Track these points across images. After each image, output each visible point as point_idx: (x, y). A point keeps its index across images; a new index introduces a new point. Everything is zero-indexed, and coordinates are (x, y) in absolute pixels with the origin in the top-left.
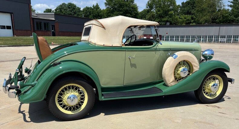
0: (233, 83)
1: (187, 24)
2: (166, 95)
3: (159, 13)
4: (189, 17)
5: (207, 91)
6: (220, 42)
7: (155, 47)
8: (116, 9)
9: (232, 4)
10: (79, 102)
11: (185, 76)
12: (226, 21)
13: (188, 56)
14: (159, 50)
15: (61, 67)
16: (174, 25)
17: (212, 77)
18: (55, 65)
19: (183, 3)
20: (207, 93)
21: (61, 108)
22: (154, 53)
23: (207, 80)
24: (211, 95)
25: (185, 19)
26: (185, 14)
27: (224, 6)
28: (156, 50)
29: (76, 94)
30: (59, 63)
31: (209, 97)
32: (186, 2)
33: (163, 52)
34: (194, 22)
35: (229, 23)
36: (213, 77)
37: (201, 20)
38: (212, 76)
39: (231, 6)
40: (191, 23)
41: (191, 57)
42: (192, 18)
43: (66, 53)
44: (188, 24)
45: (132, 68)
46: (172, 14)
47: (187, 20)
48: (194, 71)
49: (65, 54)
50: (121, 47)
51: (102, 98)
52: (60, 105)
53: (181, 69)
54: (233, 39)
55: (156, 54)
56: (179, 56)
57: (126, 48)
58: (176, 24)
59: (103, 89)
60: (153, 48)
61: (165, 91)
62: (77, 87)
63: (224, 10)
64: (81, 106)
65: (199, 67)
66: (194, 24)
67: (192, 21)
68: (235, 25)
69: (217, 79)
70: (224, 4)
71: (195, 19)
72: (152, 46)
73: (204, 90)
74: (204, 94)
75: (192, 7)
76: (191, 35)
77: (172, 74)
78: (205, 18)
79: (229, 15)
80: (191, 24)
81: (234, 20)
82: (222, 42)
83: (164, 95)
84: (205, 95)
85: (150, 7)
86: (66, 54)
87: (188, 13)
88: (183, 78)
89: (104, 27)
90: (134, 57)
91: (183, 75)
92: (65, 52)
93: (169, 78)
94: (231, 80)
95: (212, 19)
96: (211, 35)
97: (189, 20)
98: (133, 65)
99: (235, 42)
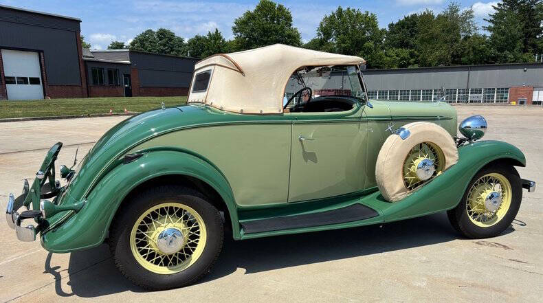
0: (534, 190)
1: (401, 66)
2: (386, 221)
3: (343, 45)
4: (405, 53)
5: (475, 209)
6: (471, 102)
7: (357, 115)
8: (255, 39)
9: (492, 25)
10: (186, 246)
11: (428, 178)
12: (482, 59)
13: (434, 133)
14: (367, 120)
15: (143, 165)
16: (376, 69)
17: (486, 178)
18: (129, 160)
19: (391, 26)
20: (476, 215)
21: (145, 260)
22: (355, 126)
23: (476, 185)
24: (484, 220)
25: (397, 56)
26: (397, 48)
27: (475, 29)
28: (360, 120)
29: (180, 225)
30: (139, 156)
31: (480, 224)
32: (398, 24)
33: (375, 124)
34: (416, 62)
35: (487, 62)
36: (489, 177)
37: (430, 58)
38: (487, 175)
39: (489, 29)
40: (409, 64)
41: (440, 135)
42: (412, 55)
43: (156, 131)
44: (403, 67)
45: (307, 162)
46: (370, 49)
47: (401, 60)
48: (447, 166)
49: (152, 133)
50: (282, 114)
51: (240, 235)
52: (142, 253)
53: (419, 161)
54: (497, 96)
55: (359, 128)
56: (412, 133)
57: (293, 118)
58: (378, 67)
59: (243, 213)
60: (353, 116)
61: (385, 213)
62: (181, 209)
63: (476, 37)
64: (191, 253)
65: (457, 156)
66: (416, 66)
67: (412, 60)
68: (500, 67)
69: (497, 182)
70: (476, 26)
71: (418, 56)
72: (350, 111)
73: (469, 209)
74: (470, 217)
75: (411, 33)
76: (410, 88)
77: (398, 173)
78: (438, 53)
79: (488, 47)
80: (410, 67)
81: (498, 56)
82: (476, 102)
83: (381, 221)
84: (471, 219)
85: (324, 34)
86: (156, 134)
87: (403, 44)
88: (422, 182)
89: (241, 72)
90: (311, 136)
91: (423, 176)
92: (153, 130)
93: (393, 184)
94: (527, 185)
95: (452, 56)
96: (452, 87)
97: (404, 59)
98: (309, 156)
99: (502, 100)
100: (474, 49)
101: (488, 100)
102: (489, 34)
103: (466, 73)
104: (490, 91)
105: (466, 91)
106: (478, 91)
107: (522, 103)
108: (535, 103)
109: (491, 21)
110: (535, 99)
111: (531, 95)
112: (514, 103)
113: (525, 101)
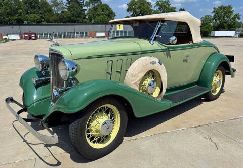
1: (38, 22)
9: (66, 7)
25: (35, 17)
39: (66, 8)
40: (41, 21)
42: (42, 17)
44: (39, 23)
46: (21, 13)
54: (85, 35)
66: (45, 23)
67: (43, 20)
71: (45, 18)
81: (76, 20)
82: (78, 37)
97: (39, 19)
99: (87, 37)
100: (67, 16)
101: (82, 37)
102: (66, 10)
103: (73, 26)
104: (82, 33)
105: (74, 34)
106: (77, 33)
107: (93, 37)
108: (97, 37)
111: (95, 35)
112: (91, 37)
113: (94, 37)
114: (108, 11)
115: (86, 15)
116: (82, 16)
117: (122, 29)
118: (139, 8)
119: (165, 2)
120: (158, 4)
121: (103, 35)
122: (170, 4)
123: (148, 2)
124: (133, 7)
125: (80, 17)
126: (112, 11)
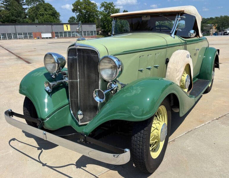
6: (19, 38)
54: (29, 36)
82: (21, 38)
99: (31, 37)
100: (5, 16)
101: (26, 37)
102: (3, 9)
103: (14, 26)
104: (25, 34)
105: (15, 34)
106: (20, 34)
107: (38, 38)
108: (42, 38)
109: (2, 3)
110: (42, 37)
111: (40, 35)
112: (36, 38)
113: (40, 37)
114: (51, 11)
115: (27, 15)
116: (23, 15)
117: (69, 30)
118: (85, 8)
119: (110, 4)
120: (103, 5)
121: (49, 35)
122: (115, 6)
123: (93, 4)
124: (79, 7)
125: (21, 17)
126: (55, 11)
